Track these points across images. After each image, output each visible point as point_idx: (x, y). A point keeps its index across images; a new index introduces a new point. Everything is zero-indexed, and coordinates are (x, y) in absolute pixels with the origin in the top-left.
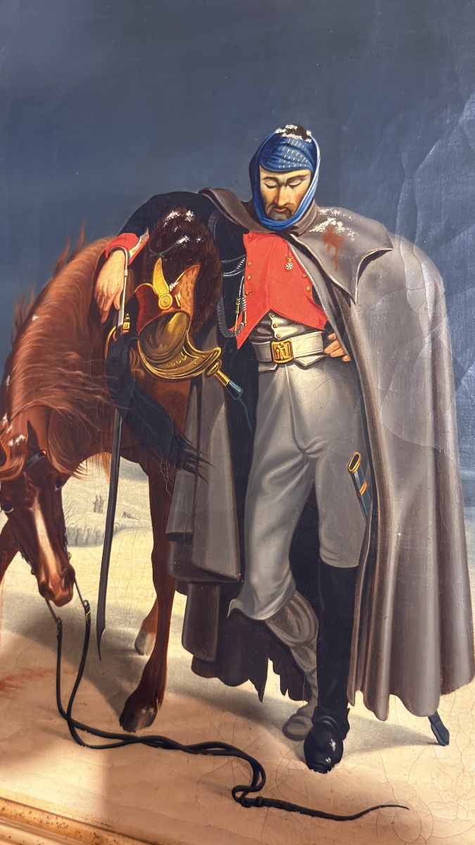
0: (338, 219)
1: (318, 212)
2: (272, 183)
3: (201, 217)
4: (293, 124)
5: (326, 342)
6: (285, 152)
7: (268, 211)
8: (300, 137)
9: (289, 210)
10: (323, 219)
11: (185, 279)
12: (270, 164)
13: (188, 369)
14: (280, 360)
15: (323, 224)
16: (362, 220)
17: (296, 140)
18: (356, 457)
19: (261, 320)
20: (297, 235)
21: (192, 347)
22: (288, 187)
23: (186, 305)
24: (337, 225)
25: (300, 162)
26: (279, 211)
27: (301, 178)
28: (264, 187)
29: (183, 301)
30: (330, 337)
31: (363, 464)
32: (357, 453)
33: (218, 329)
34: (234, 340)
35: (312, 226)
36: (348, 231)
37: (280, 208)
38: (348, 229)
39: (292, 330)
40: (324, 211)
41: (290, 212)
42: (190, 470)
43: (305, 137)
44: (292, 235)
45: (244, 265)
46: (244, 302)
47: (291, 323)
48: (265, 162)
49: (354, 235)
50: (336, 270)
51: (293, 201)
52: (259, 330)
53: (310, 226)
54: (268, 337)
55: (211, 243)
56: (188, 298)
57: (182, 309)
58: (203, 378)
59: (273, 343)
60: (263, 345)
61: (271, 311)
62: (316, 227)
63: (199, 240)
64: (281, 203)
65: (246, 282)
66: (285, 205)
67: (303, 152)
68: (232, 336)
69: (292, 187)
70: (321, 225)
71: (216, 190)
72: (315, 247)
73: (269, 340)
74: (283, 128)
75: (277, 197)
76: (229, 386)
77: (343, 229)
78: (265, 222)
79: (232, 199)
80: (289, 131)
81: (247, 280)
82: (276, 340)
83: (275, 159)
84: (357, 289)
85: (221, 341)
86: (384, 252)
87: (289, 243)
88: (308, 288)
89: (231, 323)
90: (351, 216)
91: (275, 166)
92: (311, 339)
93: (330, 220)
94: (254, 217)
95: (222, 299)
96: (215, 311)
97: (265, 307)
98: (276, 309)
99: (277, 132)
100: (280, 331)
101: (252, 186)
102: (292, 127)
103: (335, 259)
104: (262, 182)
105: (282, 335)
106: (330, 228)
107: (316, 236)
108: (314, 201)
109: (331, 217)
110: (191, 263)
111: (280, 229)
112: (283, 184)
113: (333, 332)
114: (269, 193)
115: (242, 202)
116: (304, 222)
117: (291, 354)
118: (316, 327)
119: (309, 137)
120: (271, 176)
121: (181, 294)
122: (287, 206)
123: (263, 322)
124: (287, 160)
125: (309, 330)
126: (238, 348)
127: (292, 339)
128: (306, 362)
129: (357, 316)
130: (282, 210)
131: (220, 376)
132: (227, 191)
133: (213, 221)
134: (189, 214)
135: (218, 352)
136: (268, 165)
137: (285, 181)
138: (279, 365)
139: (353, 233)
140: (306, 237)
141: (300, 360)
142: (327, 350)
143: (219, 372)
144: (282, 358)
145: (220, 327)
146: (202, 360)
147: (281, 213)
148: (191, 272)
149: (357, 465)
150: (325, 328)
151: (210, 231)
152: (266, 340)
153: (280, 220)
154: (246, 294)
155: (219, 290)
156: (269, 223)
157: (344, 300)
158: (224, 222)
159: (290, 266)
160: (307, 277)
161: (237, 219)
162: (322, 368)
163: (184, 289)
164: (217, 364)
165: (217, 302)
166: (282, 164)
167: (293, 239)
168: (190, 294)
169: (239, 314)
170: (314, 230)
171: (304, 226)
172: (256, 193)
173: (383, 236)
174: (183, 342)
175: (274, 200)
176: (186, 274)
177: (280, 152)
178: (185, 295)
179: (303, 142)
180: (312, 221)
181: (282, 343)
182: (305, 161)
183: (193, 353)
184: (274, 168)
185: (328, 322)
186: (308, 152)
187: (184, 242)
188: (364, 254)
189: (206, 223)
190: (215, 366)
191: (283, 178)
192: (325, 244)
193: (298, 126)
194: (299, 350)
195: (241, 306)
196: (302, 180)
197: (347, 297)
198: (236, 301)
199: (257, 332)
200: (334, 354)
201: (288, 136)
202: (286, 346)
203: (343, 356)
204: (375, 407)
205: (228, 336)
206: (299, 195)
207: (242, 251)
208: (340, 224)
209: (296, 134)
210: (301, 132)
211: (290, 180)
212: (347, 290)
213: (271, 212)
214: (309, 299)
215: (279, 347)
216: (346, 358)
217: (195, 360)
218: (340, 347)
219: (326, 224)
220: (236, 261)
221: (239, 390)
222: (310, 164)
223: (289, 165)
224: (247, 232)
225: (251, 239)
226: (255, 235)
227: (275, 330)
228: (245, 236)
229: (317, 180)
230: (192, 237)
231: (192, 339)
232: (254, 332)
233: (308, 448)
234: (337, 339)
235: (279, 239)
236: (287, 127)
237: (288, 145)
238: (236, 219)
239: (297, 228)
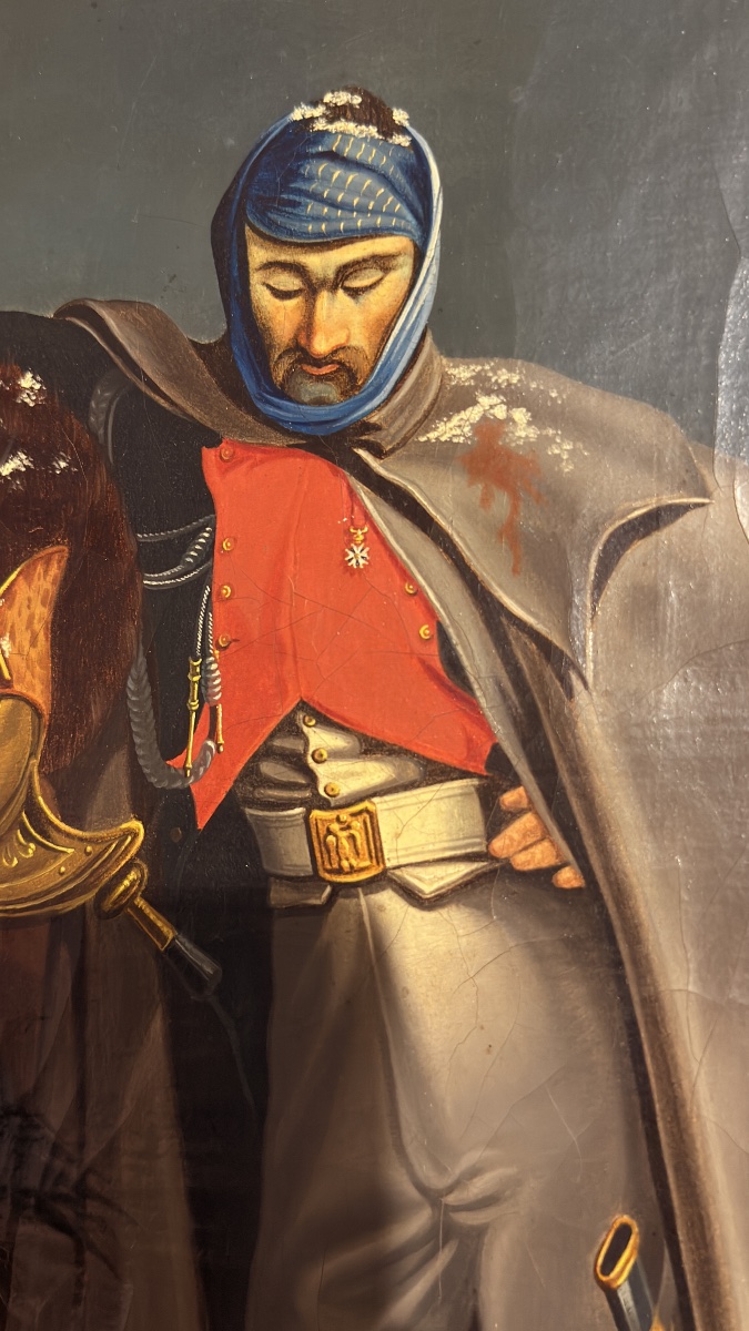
0: (513, 397)
1: (445, 376)
2: (289, 282)
3: (68, 391)
4: (346, 89)
5: (495, 819)
6: (326, 179)
7: (279, 374)
8: (373, 130)
9: (349, 370)
10: (461, 399)
11: (23, 592)
12: (280, 220)
13: (40, 888)
14: (340, 871)
15: (463, 415)
16: (593, 401)
17: (358, 142)
18: (623, 1234)
19: (272, 736)
20: (378, 452)
21: (52, 817)
22: (340, 292)
23: (29, 677)
24: (510, 419)
25: (376, 212)
26: (315, 371)
27: (383, 263)
28: (261, 296)
29: (18, 662)
30: (510, 798)
31: (648, 1259)
32: (626, 1219)
33: (133, 758)
34: (182, 802)
35: (427, 421)
36: (550, 441)
37: (318, 362)
38: (551, 432)
39: (375, 772)
40: (463, 373)
41: (352, 375)
42: (60, 1225)
43: (389, 128)
44: (362, 453)
45: (209, 551)
46: (214, 673)
47: (371, 747)
48: (262, 214)
49: (572, 453)
50: (515, 571)
51: (360, 339)
52: (268, 768)
53: (420, 422)
54: (296, 795)
55: (102, 477)
56: (34, 654)
57: (18, 688)
58: (92, 923)
59: (316, 813)
60: (279, 819)
61: (303, 706)
62: (442, 427)
63: (63, 464)
64: (321, 346)
65: (216, 605)
66: (335, 352)
67: (384, 178)
68: (178, 784)
69: (354, 293)
70: (455, 420)
71: (112, 304)
72: (440, 494)
73: (301, 803)
74: (314, 104)
75: (308, 326)
76: (173, 951)
77: (532, 433)
78: (271, 410)
79: (161, 334)
80: (336, 113)
81: (224, 600)
82: (325, 805)
83: (295, 204)
84: (590, 635)
85: (145, 801)
86: (678, 511)
87: (353, 481)
88: (425, 631)
89: (173, 742)
90: (556, 388)
91: (295, 226)
92: (443, 806)
93: (485, 401)
94: (236, 393)
95: (142, 659)
96: (122, 695)
97: (283, 694)
98: (319, 698)
99: (297, 115)
100: (336, 776)
101: (225, 289)
102: (342, 98)
103: (508, 535)
104: (256, 279)
105: (346, 788)
106: (489, 430)
107: (443, 455)
108: (429, 339)
109: (488, 392)
110: (41, 541)
111: (320, 432)
112: (323, 283)
113: (516, 782)
114: (280, 316)
115: (195, 344)
116: (401, 409)
117: (377, 854)
118: (454, 763)
119: (403, 130)
120: (284, 257)
121: (12, 638)
122: (341, 356)
123: (277, 743)
124: (333, 205)
125: (435, 773)
126: (201, 825)
127: (379, 805)
128: (428, 881)
129: (597, 730)
130: (325, 370)
131: (145, 917)
132: (146, 310)
133: (104, 405)
134: (27, 381)
135: (136, 835)
136: (271, 224)
137: (331, 275)
138: (337, 887)
139: (568, 446)
140: (409, 458)
141: (411, 877)
142: (499, 845)
143: (140, 902)
144: (345, 864)
145: (140, 752)
146: (85, 859)
147: (320, 378)
148: (40, 569)
149: (627, 1259)
150: (488, 767)
151: (94, 436)
152: (290, 804)
153: (319, 402)
154: (218, 647)
155: (131, 632)
156: (286, 412)
157: (549, 673)
158: (138, 407)
159: (358, 556)
160: (419, 593)
161: (180, 401)
162: (483, 908)
163: (21, 625)
164: (132, 876)
165: (128, 670)
166: (318, 219)
167: (367, 465)
168: (41, 637)
169: (198, 712)
170: (432, 436)
171: (398, 423)
172: (236, 314)
173: (671, 454)
174: (22, 797)
175: (296, 338)
176: (27, 575)
177: (310, 179)
178: (26, 644)
179: (384, 146)
180: (426, 406)
181: (344, 815)
182: (393, 205)
183: (54, 834)
184: (291, 233)
185: (496, 749)
186: (400, 179)
187: (15, 473)
188: (610, 516)
189: (83, 411)
190: (127, 883)
191: (322, 263)
192: (471, 483)
193: (365, 95)
194: (402, 843)
195: (205, 683)
196: (386, 270)
197: (557, 660)
198: (186, 669)
199: (258, 773)
200: (524, 861)
201: (332, 128)
202: (357, 824)
203: (556, 869)
204: (681, 1059)
205: (165, 784)
206: (379, 320)
207: (201, 504)
208: (520, 415)
209: (359, 121)
210: (374, 112)
211: (345, 272)
212: (556, 640)
213: (289, 374)
214: (429, 669)
215: (335, 827)
216: (568, 878)
217: (63, 859)
218: (546, 835)
219: (473, 414)
220: (181, 536)
221: (208, 967)
222: (410, 217)
223: (339, 220)
224: (214, 440)
225: (227, 465)
226: (239, 452)
227: (320, 770)
228: (209, 456)
229: (435, 270)
230: (41, 456)
231: (49, 790)
232: (251, 773)
233: (450, 1190)
234: (531, 808)
235: (318, 466)
236: (328, 98)
237: (334, 157)
238: (174, 396)
239: (376, 428)
